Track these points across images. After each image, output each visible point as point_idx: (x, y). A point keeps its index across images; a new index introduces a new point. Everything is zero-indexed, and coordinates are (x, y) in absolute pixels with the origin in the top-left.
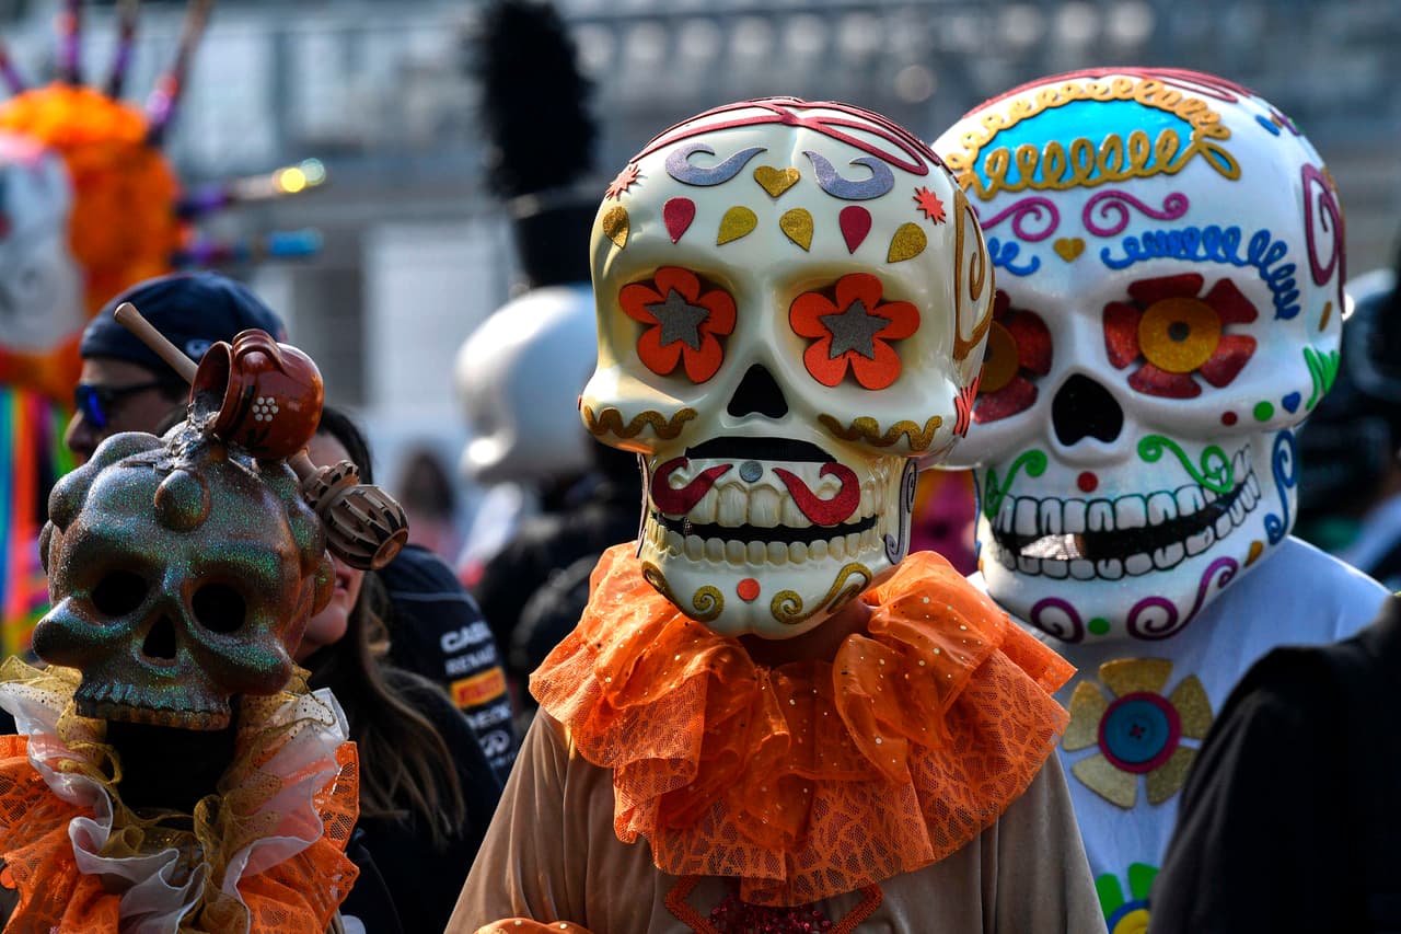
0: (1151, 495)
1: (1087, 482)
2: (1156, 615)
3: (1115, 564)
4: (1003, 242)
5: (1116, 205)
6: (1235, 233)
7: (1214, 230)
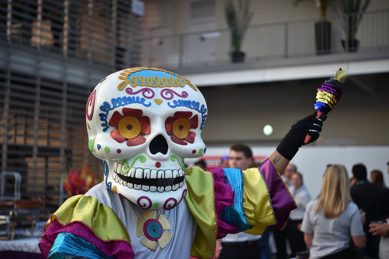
0: (173, 170)
1: (158, 165)
2: (172, 202)
3: (162, 188)
4: (140, 98)
5: (169, 92)
6: (198, 103)
7: (194, 102)
